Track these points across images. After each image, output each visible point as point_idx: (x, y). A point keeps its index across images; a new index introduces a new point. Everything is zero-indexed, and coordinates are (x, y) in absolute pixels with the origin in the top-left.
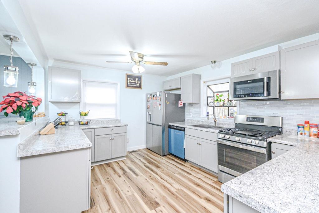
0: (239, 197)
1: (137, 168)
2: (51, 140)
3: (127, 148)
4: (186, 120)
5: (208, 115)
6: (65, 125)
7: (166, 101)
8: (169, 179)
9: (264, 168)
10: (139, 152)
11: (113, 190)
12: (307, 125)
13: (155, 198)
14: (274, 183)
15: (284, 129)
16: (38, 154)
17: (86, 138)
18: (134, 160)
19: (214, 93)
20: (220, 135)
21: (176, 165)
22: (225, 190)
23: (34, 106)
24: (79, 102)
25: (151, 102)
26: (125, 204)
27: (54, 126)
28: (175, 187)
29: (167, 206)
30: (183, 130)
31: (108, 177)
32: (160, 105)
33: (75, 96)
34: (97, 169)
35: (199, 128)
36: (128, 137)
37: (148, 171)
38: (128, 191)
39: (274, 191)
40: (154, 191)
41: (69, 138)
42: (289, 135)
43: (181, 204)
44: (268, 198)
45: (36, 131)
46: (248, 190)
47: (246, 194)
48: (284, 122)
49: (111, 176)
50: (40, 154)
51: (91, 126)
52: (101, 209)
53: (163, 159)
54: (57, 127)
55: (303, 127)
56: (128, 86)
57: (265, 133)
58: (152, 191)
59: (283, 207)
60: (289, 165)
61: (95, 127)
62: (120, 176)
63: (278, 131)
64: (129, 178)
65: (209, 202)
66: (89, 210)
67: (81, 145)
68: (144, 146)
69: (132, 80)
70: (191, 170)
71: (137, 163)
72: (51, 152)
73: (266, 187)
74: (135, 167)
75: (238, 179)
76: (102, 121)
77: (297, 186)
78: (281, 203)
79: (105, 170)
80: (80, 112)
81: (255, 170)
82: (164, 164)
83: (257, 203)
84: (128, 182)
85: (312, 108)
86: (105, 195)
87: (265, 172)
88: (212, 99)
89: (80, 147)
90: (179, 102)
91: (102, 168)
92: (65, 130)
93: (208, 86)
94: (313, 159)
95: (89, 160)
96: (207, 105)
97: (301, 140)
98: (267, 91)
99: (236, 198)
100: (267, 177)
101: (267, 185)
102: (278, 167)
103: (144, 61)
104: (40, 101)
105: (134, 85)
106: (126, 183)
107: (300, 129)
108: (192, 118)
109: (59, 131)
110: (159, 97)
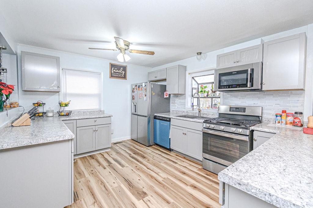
0: (237, 185)
1: (122, 159)
2: (26, 132)
3: (112, 140)
4: (171, 111)
5: (193, 106)
6: (42, 116)
7: (151, 92)
8: (155, 168)
9: (254, 155)
10: (124, 143)
11: (98, 182)
12: (284, 114)
13: (142, 188)
14: (268, 169)
15: (263, 118)
16: (11, 147)
17: (67, 129)
18: (119, 152)
19: (198, 84)
20: (205, 124)
21: (161, 155)
22: (222, 178)
23: (4, 94)
24: (58, 92)
25: (136, 93)
26: (111, 195)
27: (30, 116)
28: (162, 176)
29: (155, 196)
30: (169, 120)
31: (92, 169)
32: (146, 95)
33: (53, 85)
34: (79, 162)
35: (185, 119)
36: (112, 128)
37: (134, 162)
38: (114, 183)
39: (270, 177)
40: (141, 181)
41: (47, 129)
42: (268, 124)
43: (168, 193)
44: (267, 185)
45: (8, 122)
46: (246, 177)
47: (246, 182)
48: (264, 111)
49: (95, 168)
50: (13, 147)
51: (72, 117)
52: (85, 203)
53: (148, 149)
54: (33, 118)
55: (281, 116)
56: (112, 76)
58: (139, 181)
59: (283, 193)
60: (276, 151)
61: (77, 118)
62: (105, 168)
63: (258, 120)
64: (115, 170)
65: (195, 189)
66: (73, 206)
67: (62, 137)
68: (129, 138)
69: (116, 70)
70: (177, 159)
71: (123, 155)
72: (26, 145)
73: (262, 173)
75: (234, 166)
76: (85, 112)
77: (289, 171)
78: (280, 188)
79: (89, 162)
80: (60, 102)
81: (247, 157)
82: (149, 155)
83: (257, 190)
84: (114, 173)
85: (289, 99)
86: (89, 188)
87: (257, 159)
88: (197, 90)
89: (61, 139)
90: (165, 93)
91: (86, 160)
92: (43, 121)
93: (193, 78)
94: (295, 145)
95: (72, 153)
96: (192, 96)
97: (279, 128)
98: (250, 82)
99: (234, 186)
100: (260, 163)
101: (262, 171)
102: (267, 153)
103: (129, 49)
104: (12, 89)
105: (118, 75)
106: (111, 174)
107: (278, 117)
108: (177, 109)
109: (36, 123)
110: (145, 88)
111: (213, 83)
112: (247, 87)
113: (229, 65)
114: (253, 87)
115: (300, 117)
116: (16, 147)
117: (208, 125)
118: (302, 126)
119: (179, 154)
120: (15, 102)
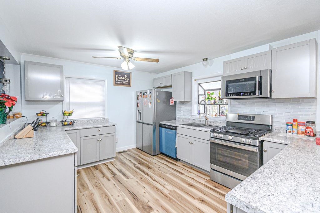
0: (245, 208)
1: (127, 170)
2: (29, 145)
3: (116, 149)
4: (177, 119)
5: (200, 114)
6: (45, 126)
7: (156, 99)
8: (161, 180)
9: (264, 171)
10: (129, 152)
11: (102, 195)
12: (295, 123)
13: (148, 202)
14: (278, 189)
15: (273, 127)
16: (13, 163)
17: (70, 141)
18: (123, 162)
19: (205, 90)
20: (212, 133)
21: (167, 165)
22: (229, 200)
23: (7, 107)
24: (62, 101)
25: (140, 100)
26: (116, 210)
27: (33, 128)
28: (168, 189)
29: (161, 210)
30: (175, 129)
31: (96, 181)
32: (151, 103)
33: (56, 94)
34: (83, 173)
35: (191, 127)
36: (116, 138)
37: (139, 173)
38: (118, 196)
39: (280, 199)
40: (147, 194)
41: (50, 142)
42: (278, 133)
43: (174, 207)
45: (11, 135)
46: (254, 200)
47: (254, 205)
48: (274, 120)
49: (99, 180)
50: (15, 163)
51: (76, 127)
53: (154, 159)
55: (292, 125)
56: (116, 83)
57: (256, 131)
58: (144, 194)
60: (287, 167)
61: (81, 128)
62: (109, 180)
63: (267, 129)
64: (119, 182)
65: (203, 202)
67: (65, 151)
68: (134, 146)
69: (120, 77)
70: (183, 169)
71: (127, 165)
72: (28, 160)
73: (271, 194)
74: (126, 169)
75: (242, 186)
76: (88, 121)
77: (301, 192)
79: (93, 173)
80: (63, 111)
81: (256, 174)
82: (156, 165)
84: (118, 186)
85: (300, 107)
86: (93, 202)
87: (267, 176)
88: (203, 97)
89: (64, 153)
90: (170, 100)
91: (90, 171)
92: (46, 132)
93: (199, 84)
94: (307, 159)
95: (75, 167)
96: (199, 103)
97: (290, 138)
98: (259, 90)
99: (242, 209)
100: (270, 182)
101: (271, 192)
102: (277, 169)
103: (133, 57)
104: (14, 101)
105: (123, 82)
106: (116, 187)
107: (289, 127)
108: (183, 117)
109: (39, 134)
110: (149, 95)
111: (220, 89)
112: (255, 95)
113: (236, 72)
114: (261, 95)
115: (313, 126)
116: (18, 162)
117: (215, 135)
118: (314, 135)
119: (185, 164)
120: (18, 112)
